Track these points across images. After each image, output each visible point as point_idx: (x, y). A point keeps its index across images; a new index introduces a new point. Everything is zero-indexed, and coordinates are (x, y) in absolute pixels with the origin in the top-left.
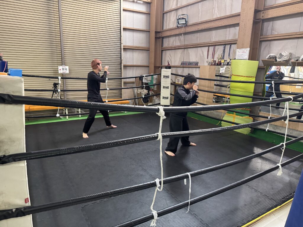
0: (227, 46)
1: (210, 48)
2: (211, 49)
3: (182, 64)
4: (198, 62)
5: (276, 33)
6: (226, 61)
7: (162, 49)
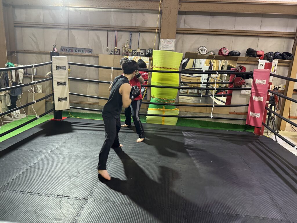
0: (134, 34)
1: (110, 33)
2: (112, 35)
3: (62, 50)
4: (92, 49)
5: (189, 27)
6: (136, 51)
7: (15, 25)
